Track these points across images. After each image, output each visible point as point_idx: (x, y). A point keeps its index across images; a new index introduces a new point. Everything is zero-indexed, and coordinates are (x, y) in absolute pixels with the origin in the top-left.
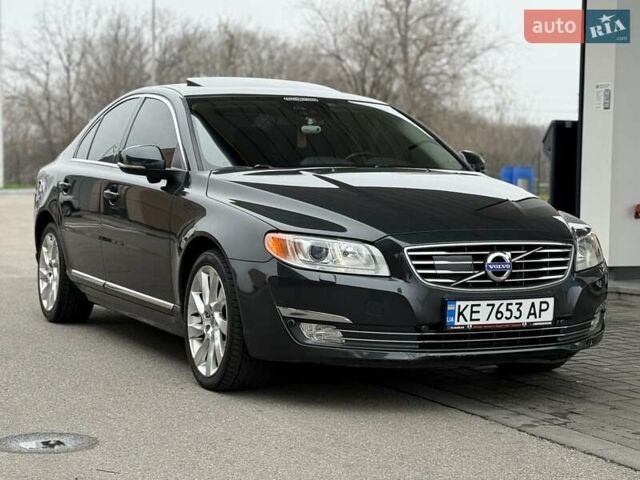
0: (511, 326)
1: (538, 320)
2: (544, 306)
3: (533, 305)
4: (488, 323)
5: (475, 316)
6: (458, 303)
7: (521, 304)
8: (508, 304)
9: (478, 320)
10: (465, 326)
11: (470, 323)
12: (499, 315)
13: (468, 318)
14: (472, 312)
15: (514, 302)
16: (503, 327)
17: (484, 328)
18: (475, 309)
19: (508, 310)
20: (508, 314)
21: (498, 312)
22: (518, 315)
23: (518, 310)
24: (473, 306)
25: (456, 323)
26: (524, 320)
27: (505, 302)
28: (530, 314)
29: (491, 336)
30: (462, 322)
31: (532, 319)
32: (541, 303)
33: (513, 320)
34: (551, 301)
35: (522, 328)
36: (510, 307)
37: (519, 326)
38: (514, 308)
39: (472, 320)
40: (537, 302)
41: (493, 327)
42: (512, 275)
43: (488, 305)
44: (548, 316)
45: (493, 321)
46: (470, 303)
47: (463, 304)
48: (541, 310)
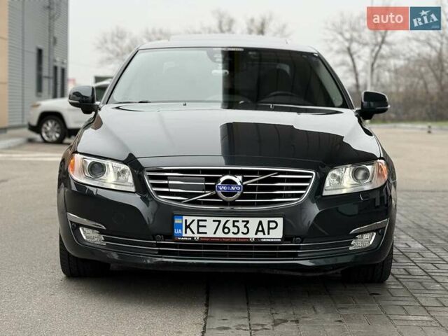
0: (238, 241)
1: (267, 236)
2: (272, 225)
3: (260, 223)
4: (214, 236)
5: (201, 230)
6: (184, 218)
7: (248, 222)
8: (234, 222)
9: (206, 233)
10: (193, 238)
11: (197, 236)
12: (226, 230)
13: (195, 231)
14: (199, 226)
15: (240, 219)
16: (230, 241)
17: (210, 240)
18: (201, 223)
19: (234, 226)
20: (235, 230)
21: (224, 227)
22: (246, 232)
23: (245, 226)
24: (199, 221)
25: (184, 235)
26: (252, 236)
27: (232, 219)
28: (258, 231)
29: (225, 248)
30: (189, 234)
31: (260, 235)
32: (269, 222)
33: (240, 236)
34: (280, 221)
35: (250, 242)
36: (236, 224)
37: (247, 241)
38: (241, 225)
39: (198, 233)
40: (265, 221)
41: (221, 240)
42: (242, 196)
43: (214, 221)
44: (277, 234)
45: (220, 234)
46: (196, 218)
47: (190, 219)
48: (269, 228)
